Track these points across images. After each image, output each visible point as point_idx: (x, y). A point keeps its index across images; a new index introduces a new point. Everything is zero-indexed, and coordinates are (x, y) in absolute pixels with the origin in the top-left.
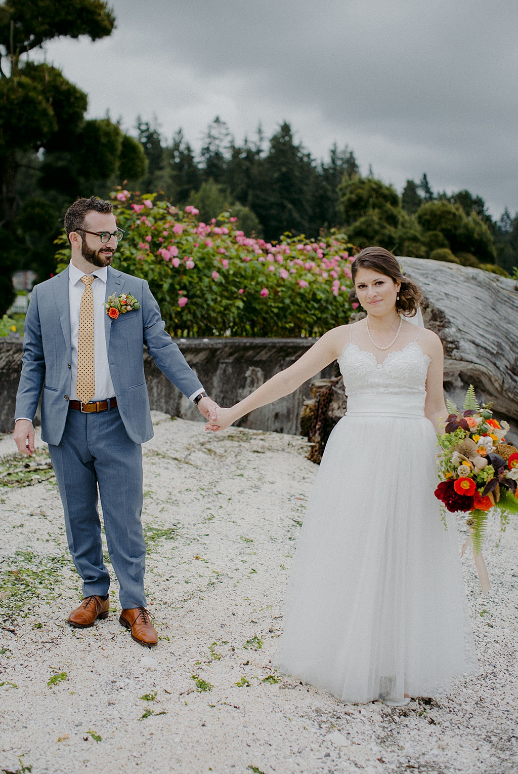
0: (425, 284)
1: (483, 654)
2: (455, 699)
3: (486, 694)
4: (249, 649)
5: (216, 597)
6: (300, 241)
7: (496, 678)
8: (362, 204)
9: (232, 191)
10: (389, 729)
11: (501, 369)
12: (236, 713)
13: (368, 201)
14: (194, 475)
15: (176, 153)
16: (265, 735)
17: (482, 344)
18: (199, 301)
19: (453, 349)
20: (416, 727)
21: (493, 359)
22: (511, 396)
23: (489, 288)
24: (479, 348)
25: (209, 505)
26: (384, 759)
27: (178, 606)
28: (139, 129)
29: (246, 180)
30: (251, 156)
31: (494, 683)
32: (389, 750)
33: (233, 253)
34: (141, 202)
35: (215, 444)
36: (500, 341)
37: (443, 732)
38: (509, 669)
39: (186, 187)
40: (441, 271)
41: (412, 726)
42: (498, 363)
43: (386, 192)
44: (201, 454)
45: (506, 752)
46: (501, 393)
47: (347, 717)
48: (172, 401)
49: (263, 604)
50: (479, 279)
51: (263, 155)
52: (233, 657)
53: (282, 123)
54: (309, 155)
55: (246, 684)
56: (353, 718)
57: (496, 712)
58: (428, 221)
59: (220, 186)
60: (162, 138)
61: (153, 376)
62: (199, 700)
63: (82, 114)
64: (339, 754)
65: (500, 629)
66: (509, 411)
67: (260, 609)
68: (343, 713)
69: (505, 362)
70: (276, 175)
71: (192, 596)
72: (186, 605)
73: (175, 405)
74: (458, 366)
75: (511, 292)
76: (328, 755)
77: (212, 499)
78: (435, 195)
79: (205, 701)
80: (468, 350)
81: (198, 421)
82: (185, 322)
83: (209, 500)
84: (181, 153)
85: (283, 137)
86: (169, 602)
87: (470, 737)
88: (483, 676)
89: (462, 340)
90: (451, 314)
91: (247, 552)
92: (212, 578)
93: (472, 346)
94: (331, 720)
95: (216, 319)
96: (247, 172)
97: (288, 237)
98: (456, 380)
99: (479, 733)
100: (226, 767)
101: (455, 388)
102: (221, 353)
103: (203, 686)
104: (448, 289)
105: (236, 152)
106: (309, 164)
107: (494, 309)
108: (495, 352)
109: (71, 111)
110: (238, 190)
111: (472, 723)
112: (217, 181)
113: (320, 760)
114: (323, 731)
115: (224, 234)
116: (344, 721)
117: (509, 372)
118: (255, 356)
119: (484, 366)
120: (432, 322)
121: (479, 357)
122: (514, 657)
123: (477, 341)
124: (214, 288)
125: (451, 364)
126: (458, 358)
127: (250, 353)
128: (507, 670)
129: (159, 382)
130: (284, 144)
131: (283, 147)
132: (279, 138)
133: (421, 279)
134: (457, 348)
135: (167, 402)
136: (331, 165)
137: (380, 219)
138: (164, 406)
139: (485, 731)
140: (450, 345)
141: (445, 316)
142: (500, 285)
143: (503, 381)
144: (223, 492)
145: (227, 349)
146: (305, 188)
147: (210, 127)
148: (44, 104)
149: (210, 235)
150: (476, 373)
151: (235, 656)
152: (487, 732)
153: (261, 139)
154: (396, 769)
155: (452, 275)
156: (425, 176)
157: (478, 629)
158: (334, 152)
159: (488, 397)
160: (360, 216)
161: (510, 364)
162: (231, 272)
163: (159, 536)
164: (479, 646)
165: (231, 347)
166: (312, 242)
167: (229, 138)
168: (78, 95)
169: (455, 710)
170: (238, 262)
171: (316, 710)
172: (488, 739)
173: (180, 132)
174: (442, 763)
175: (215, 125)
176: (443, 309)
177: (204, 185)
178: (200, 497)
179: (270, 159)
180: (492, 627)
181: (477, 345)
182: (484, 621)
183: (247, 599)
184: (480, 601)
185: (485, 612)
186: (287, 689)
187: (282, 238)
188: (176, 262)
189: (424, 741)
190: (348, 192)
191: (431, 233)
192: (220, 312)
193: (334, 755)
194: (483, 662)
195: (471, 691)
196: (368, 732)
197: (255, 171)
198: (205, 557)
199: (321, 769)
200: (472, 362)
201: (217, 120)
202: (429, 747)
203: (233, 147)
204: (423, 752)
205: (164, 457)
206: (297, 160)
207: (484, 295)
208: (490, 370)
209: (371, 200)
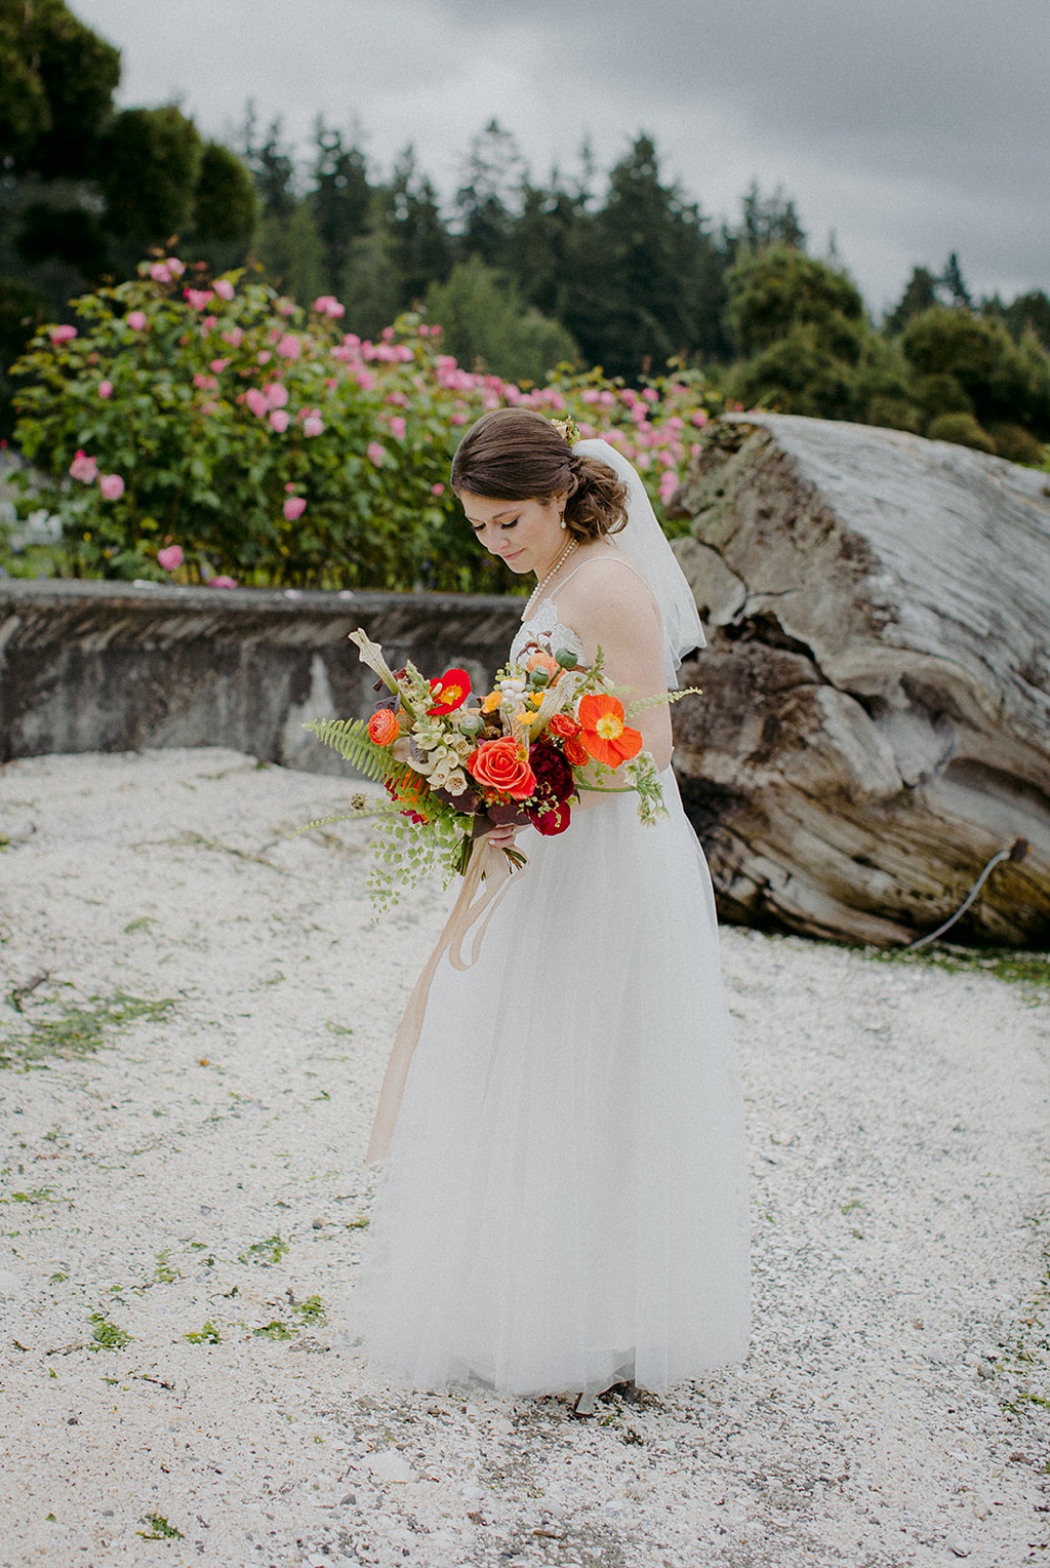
0: (831, 477)
1: (817, 1296)
2: (709, 1393)
3: (789, 1384)
4: (251, 1262)
5: (212, 1148)
6: (593, 384)
7: (828, 1349)
8: (779, 311)
9: (522, 285)
10: (522, 1451)
11: (997, 669)
12: (161, 1400)
13: (791, 306)
14: (269, 887)
15: (400, 200)
16: (215, 1451)
17: (954, 613)
18: (337, 507)
19: (884, 623)
20: (591, 1449)
21: (980, 649)
22: (1023, 732)
23: (981, 488)
24: (948, 623)
25: (280, 954)
26: (485, 1516)
27: (116, 1164)
28: (320, 143)
29: (553, 261)
30: (565, 208)
31: (820, 1361)
32: (508, 1495)
33: (423, 402)
34: (205, 287)
35: (347, 824)
36: (999, 608)
37: (652, 1462)
38: (868, 1332)
39: (419, 274)
40: (871, 449)
41: (581, 1447)
42: (991, 658)
43: (834, 287)
44: (305, 846)
45: (790, 1512)
46: (998, 725)
47: (432, 1420)
48: (262, 730)
49: (320, 1167)
50: (959, 469)
51: (593, 207)
52: (207, 1278)
53: (636, 136)
54: (694, 209)
55: (212, 1337)
56: (444, 1423)
57: (801, 1425)
58: (926, 353)
59: (496, 273)
60: (369, 165)
61: (217, 669)
62: (89, 1367)
63: (109, 94)
64: (379, 1499)
65: (880, 1244)
66: (1019, 767)
67: (307, 1178)
68: (424, 1411)
69: (1008, 656)
70: (621, 250)
71: (158, 1142)
72: (135, 1163)
73: (272, 737)
74: (897, 663)
75: (1033, 499)
76: (351, 1500)
77: (295, 939)
78: (976, 301)
79: (100, 1370)
80: (919, 624)
81: (326, 774)
82: (306, 554)
83: (286, 942)
84: (412, 200)
85: (638, 166)
86: (98, 1153)
87: (714, 1476)
88: (799, 1344)
89: (906, 603)
90: (884, 545)
91: (328, 1055)
92: (219, 1107)
93: (931, 619)
94: (389, 1424)
95: (379, 548)
96: (556, 243)
97: (566, 373)
98: (894, 693)
99: (742, 1466)
100: (91, 1514)
101: (891, 712)
102: (382, 623)
103: (109, 1338)
104: (883, 490)
105: (534, 198)
106: (695, 227)
107: (989, 537)
108: (984, 632)
109: (81, 88)
110: (537, 282)
111: (733, 1446)
112: (489, 261)
113: (330, 1511)
114: (360, 1448)
115: (402, 362)
116: (421, 1428)
117: (1019, 678)
118: (466, 634)
119: (954, 664)
120: (842, 562)
121: (945, 641)
122: (889, 1305)
123: (943, 607)
124: (375, 481)
125: (880, 657)
126: (896, 644)
127: (453, 627)
128: (862, 1333)
129: (232, 685)
130: (641, 182)
131: (635, 188)
132: (629, 171)
133: (825, 466)
134: (895, 621)
135: (250, 731)
136: (745, 231)
137: (819, 345)
138: (244, 741)
139: (759, 1464)
140: (879, 615)
141: (869, 551)
142: (1007, 481)
143: (1003, 701)
144: (323, 927)
145: (396, 616)
146: (684, 281)
147: (477, 143)
148: (21, 71)
149: (375, 363)
150: (940, 678)
151: (210, 1278)
152: (763, 1466)
153: (590, 170)
154: (506, 1538)
155: (896, 460)
156: (953, 260)
157: (826, 1242)
158: (750, 202)
159: (970, 733)
160: (774, 337)
161: (1020, 658)
162: (417, 446)
163: (133, 1014)
164: (813, 1278)
165: (406, 612)
166: (618, 387)
167: (518, 168)
168: (99, 51)
169: (702, 1415)
170: (433, 424)
171: (361, 1403)
172: (758, 1484)
173: (408, 153)
174: (625, 1529)
175: (488, 137)
176: (866, 532)
177: (459, 271)
178: (267, 936)
179: (606, 216)
180: (861, 1238)
181: (943, 616)
182: (846, 1225)
183: (286, 1155)
184: (852, 1180)
185: (856, 1204)
186: (304, 1352)
187: (551, 375)
188: (281, 421)
189: (600, 1479)
190: (748, 283)
191: (932, 379)
192: (392, 536)
193: (365, 1500)
194: (810, 1313)
195: (757, 1376)
196: (470, 1455)
197: (574, 240)
198: (223, 1063)
199: (322, 1530)
200: (928, 654)
201: (493, 128)
202: (604, 1495)
203: (526, 188)
204: (587, 1504)
205: (209, 847)
206: (670, 219)
207: (969, 503)
208: (973, 672)
209: (800, 305)
